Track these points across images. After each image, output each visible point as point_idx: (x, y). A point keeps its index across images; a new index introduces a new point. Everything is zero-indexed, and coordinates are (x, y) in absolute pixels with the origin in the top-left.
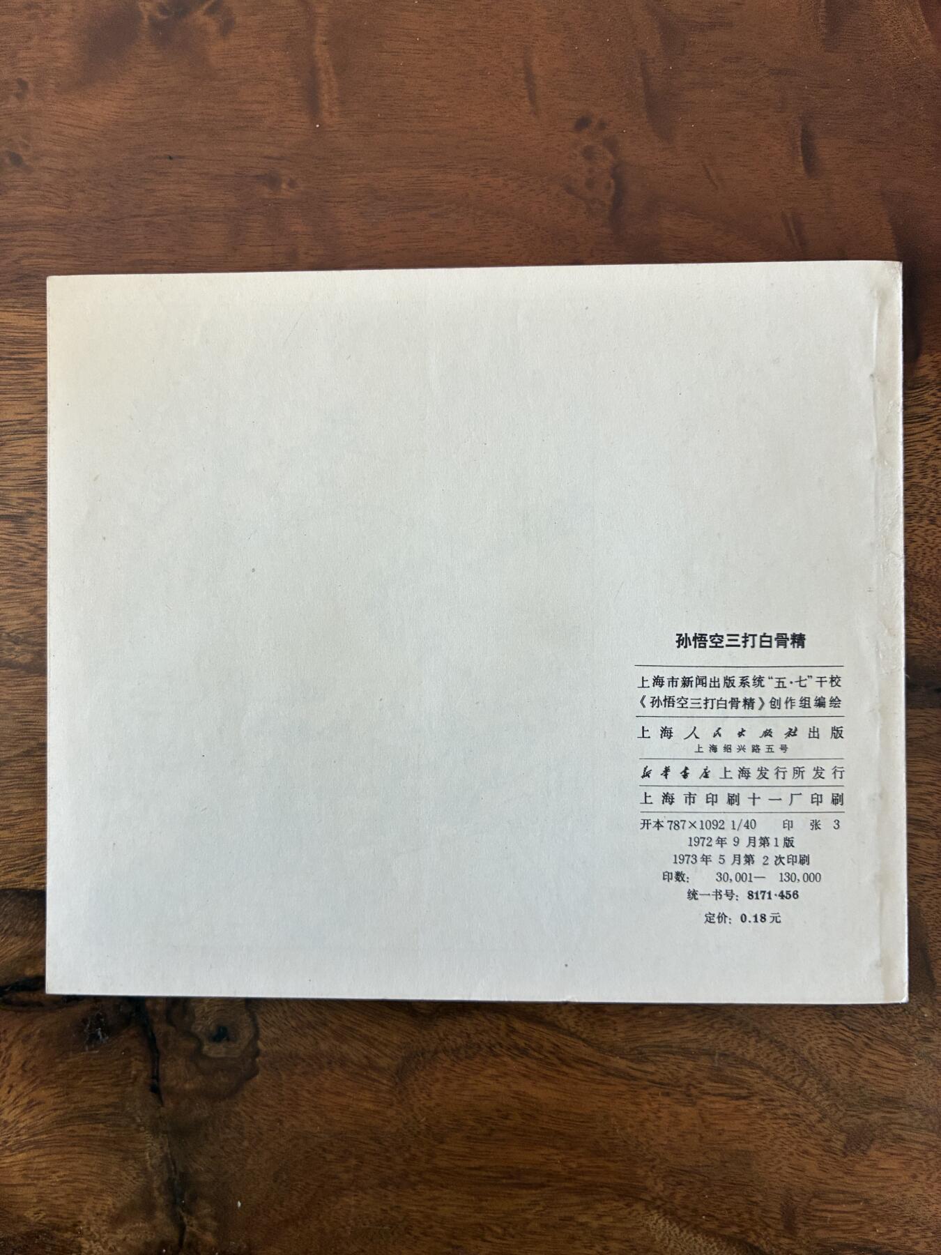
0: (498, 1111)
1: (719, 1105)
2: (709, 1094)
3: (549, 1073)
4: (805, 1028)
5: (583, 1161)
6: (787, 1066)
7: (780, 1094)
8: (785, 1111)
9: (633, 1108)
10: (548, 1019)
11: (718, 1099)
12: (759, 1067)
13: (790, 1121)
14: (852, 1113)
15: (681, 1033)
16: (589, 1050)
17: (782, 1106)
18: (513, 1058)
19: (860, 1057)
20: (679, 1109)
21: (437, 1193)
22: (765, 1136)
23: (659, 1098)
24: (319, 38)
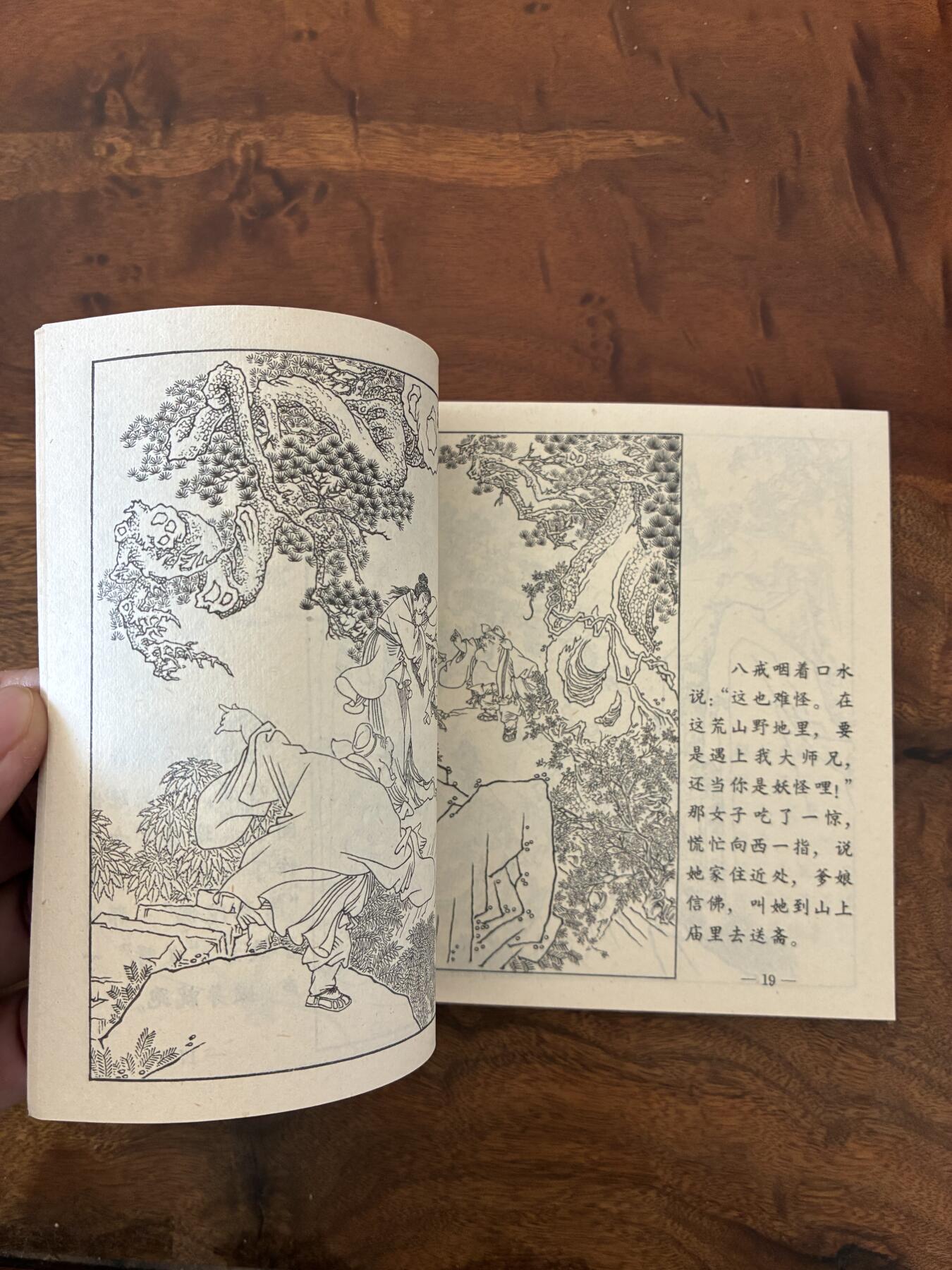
0: (531, 1111)
1: (718, 1103)
2: (708, 1094)
3: (573, 1077)
4: (788, 1036)
5: (603, 1153)
6: (774, 1069)
7: (768, 1093)
8: (774, 1108)
9: (644, 1106)
10: (571, 1030)
11: (716, 1098)
12: (750, 1070)
13: (778, 1117)
14: (828, 1109)
15: (685, 1041)
16: (604, 1056)
17: (772, 1104)
18: (544, 1066)
19: (835, 1060)
20: (684, 1107)
21: (479, 1185)
22: (757, 1130)
23: (667, 1098)
24: (377, 235)
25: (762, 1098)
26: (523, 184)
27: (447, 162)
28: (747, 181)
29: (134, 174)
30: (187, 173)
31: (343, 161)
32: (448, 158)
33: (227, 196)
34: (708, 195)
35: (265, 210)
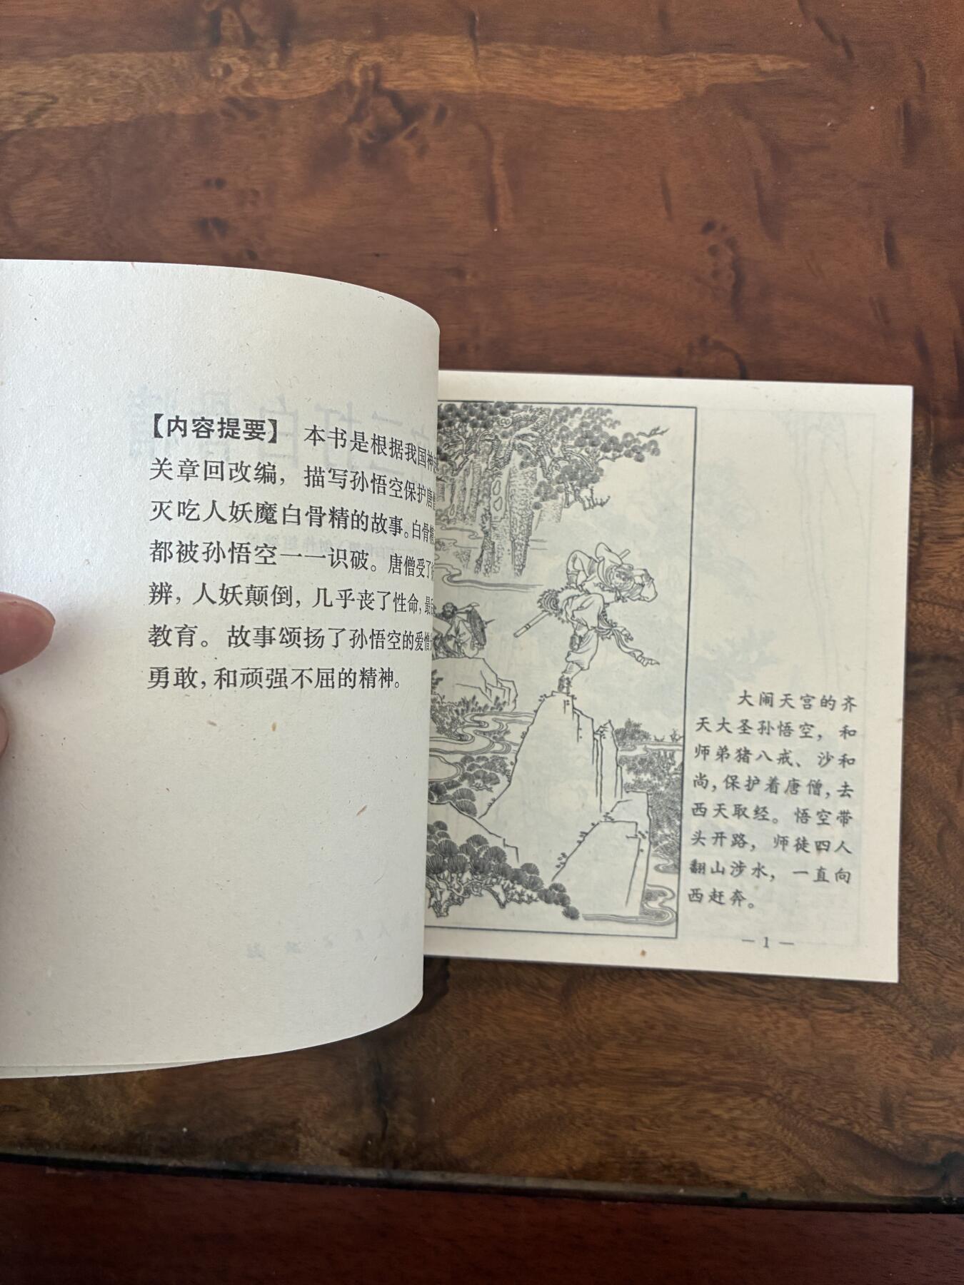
0: (645, 1022)
1: (828, 1017)
2: (818, 1008)
3: (686, 991)
5: (716, 1063)
7: (877, 1008)
9: (756, 1020)
17: (881, 1018)
20: (794, 1020)
21: (595, 1091)
22: (865, 1043)
23: (778, 1011)
24: (496, 160)
25: (870, 1013)
26: (646, 108)
27: (568, 85)
28: (872, 108)
29: (249, 95)
30: (306, 95)
31: (462, 83)
32: (570, 81)
33: (345, 119)
34: (833, 121)
35: (385, 133)
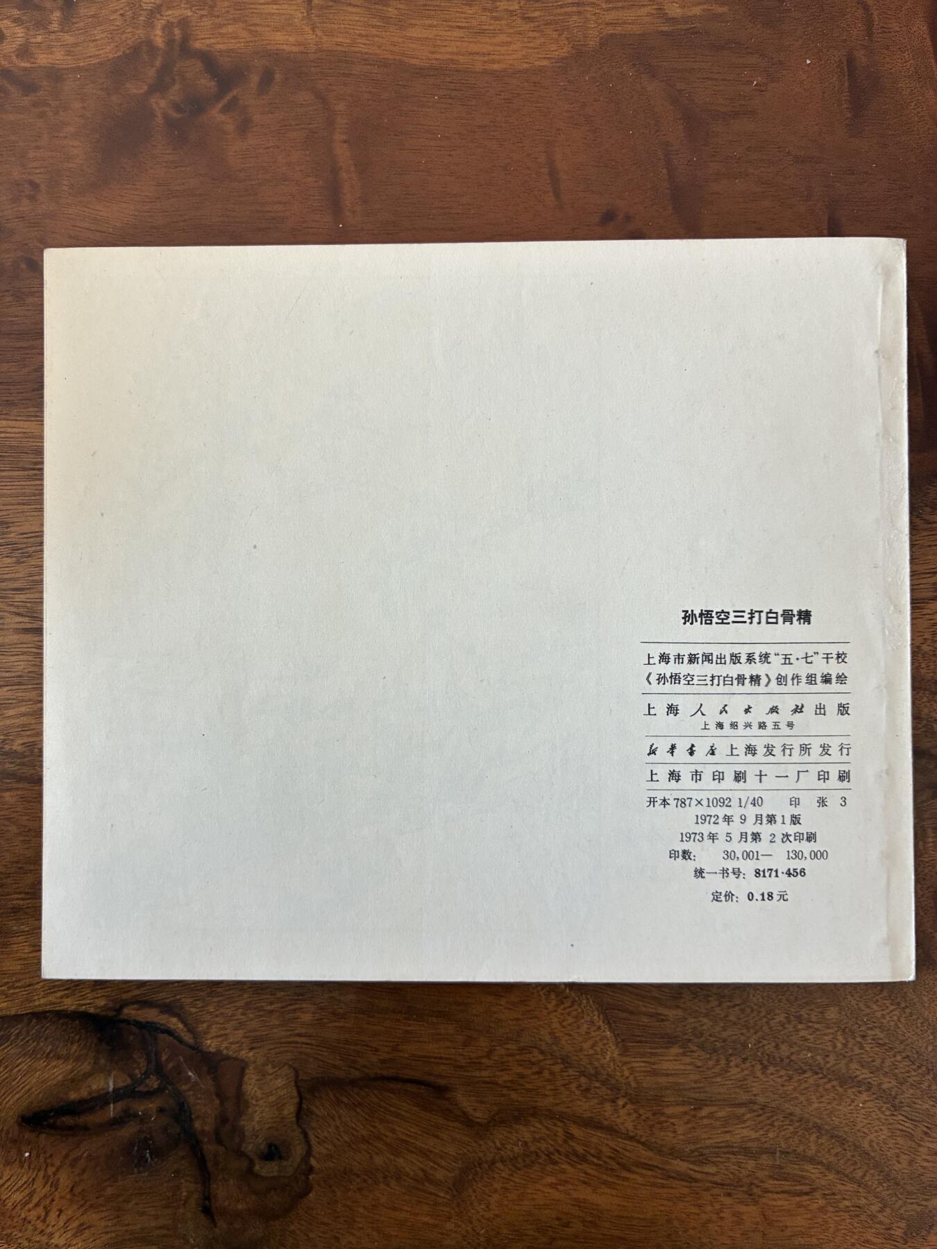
0: (558, 1219)
1: (782, 1202)
3: (609, 1179)
6: (849, 1160)
7: (840, 1187)
8: (847, 1203)
9: (695, 1210)
10: (606, 1123)
12: (821, 1163)
13: (851, 1213)
14: (909, 1200)
15: (742, 1133)
16: (650, 1154)
17: (844, 1199)
18: (572, 1166)
19: (920, 1146)
20: (742, 1208)
22: (827, 1230)
23: (721, 1199)
24: (339, 137)
25: (833, 1194)
26: (525, 66)
27: (426, 39)
28: (808, 62)
29: (27, 65)
30: (96, 61)
31: (292, 39)
32: (428, 33)
33: (145, 88)
34: (760, 79)
35: (196, 105)
